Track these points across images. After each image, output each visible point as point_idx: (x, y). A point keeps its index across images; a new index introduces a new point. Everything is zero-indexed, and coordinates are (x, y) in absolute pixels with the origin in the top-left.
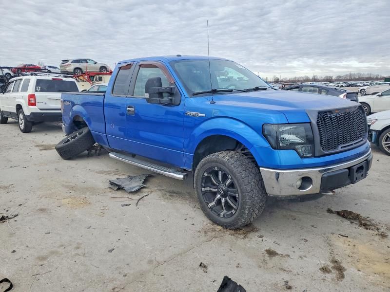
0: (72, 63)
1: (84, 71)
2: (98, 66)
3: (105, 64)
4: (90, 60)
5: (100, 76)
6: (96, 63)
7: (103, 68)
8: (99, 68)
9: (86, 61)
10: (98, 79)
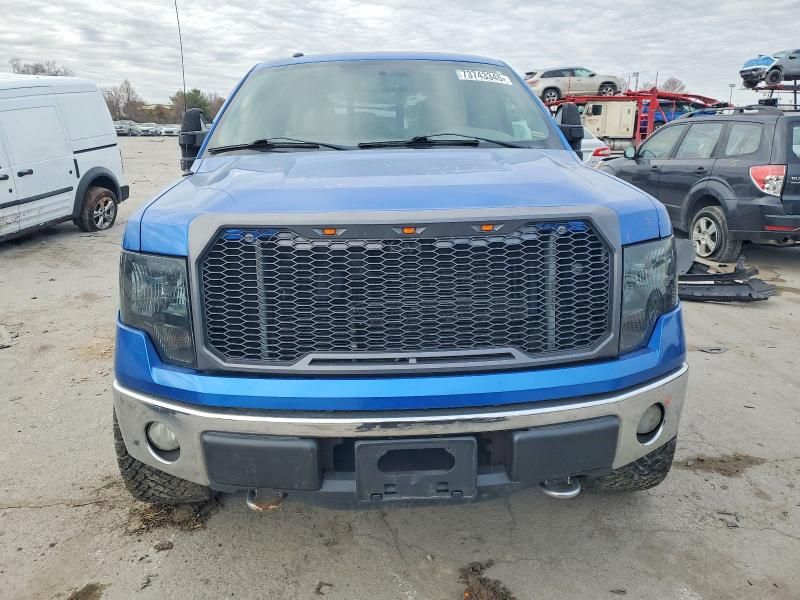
0: (542, 77)
1: (564, 93)
2: (598, 81)
3: (614, 77)
4: (582, 69)
5: (598, 103)
6: (593, 75)
7: (609, 85)
8: (598, 88)
9: (572, 72)
10: (590, 111)
